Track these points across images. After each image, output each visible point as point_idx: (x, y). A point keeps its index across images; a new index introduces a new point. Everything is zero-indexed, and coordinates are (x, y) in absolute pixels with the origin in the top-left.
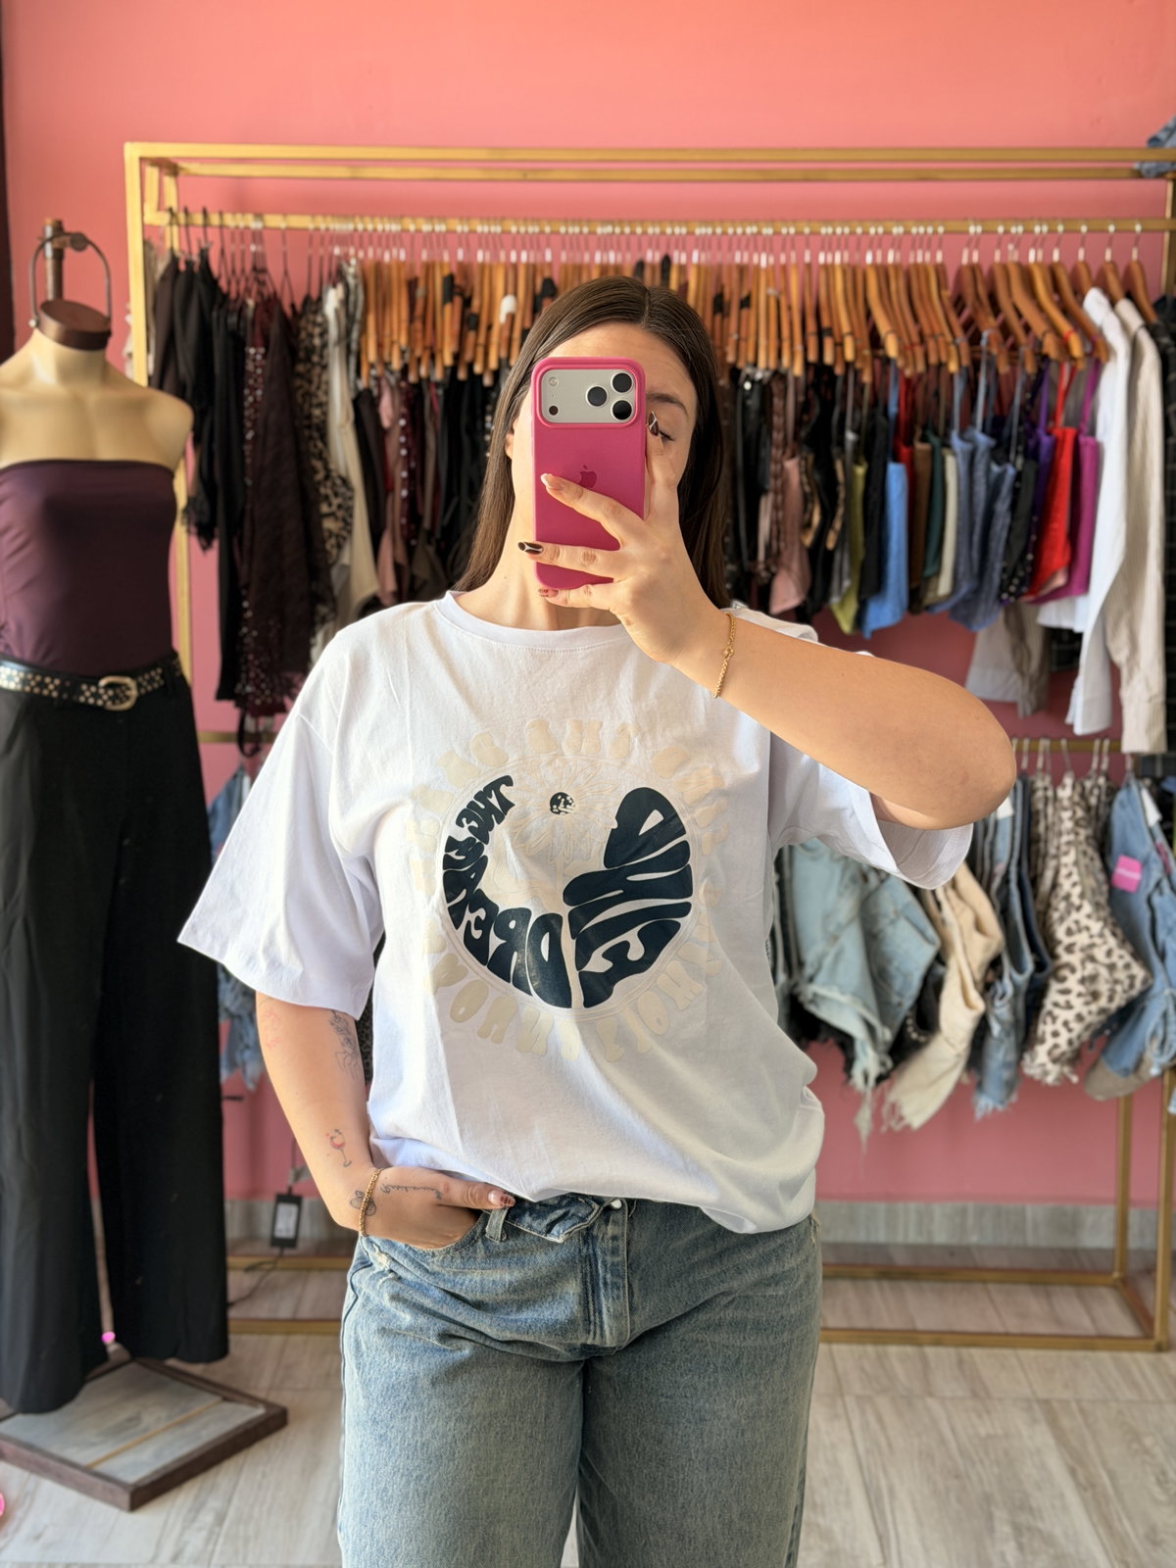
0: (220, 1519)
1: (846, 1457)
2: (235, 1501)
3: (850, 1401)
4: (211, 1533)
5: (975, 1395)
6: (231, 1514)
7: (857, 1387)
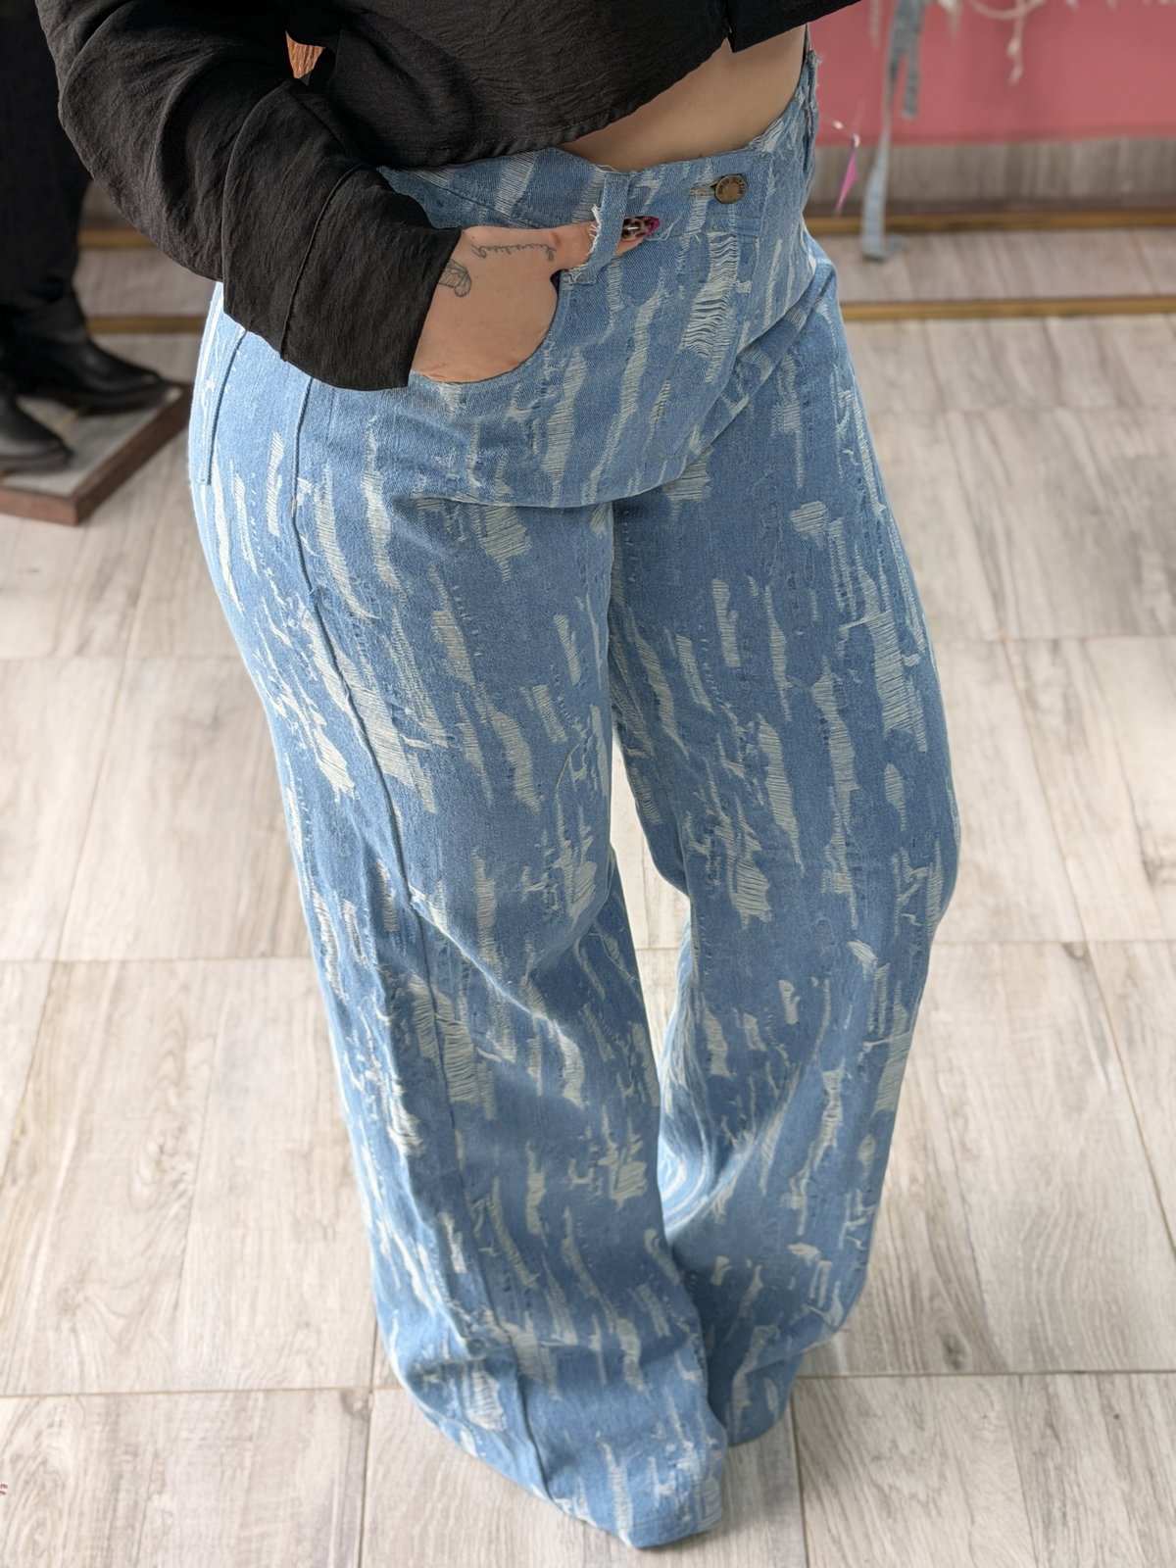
0: (134, 597)
1: (950, 495)
2: (151, 573)
3: (955, 418)
4: (124, 616)
5: (1121, 402)
6: (147, 591)
7: (964, 400)
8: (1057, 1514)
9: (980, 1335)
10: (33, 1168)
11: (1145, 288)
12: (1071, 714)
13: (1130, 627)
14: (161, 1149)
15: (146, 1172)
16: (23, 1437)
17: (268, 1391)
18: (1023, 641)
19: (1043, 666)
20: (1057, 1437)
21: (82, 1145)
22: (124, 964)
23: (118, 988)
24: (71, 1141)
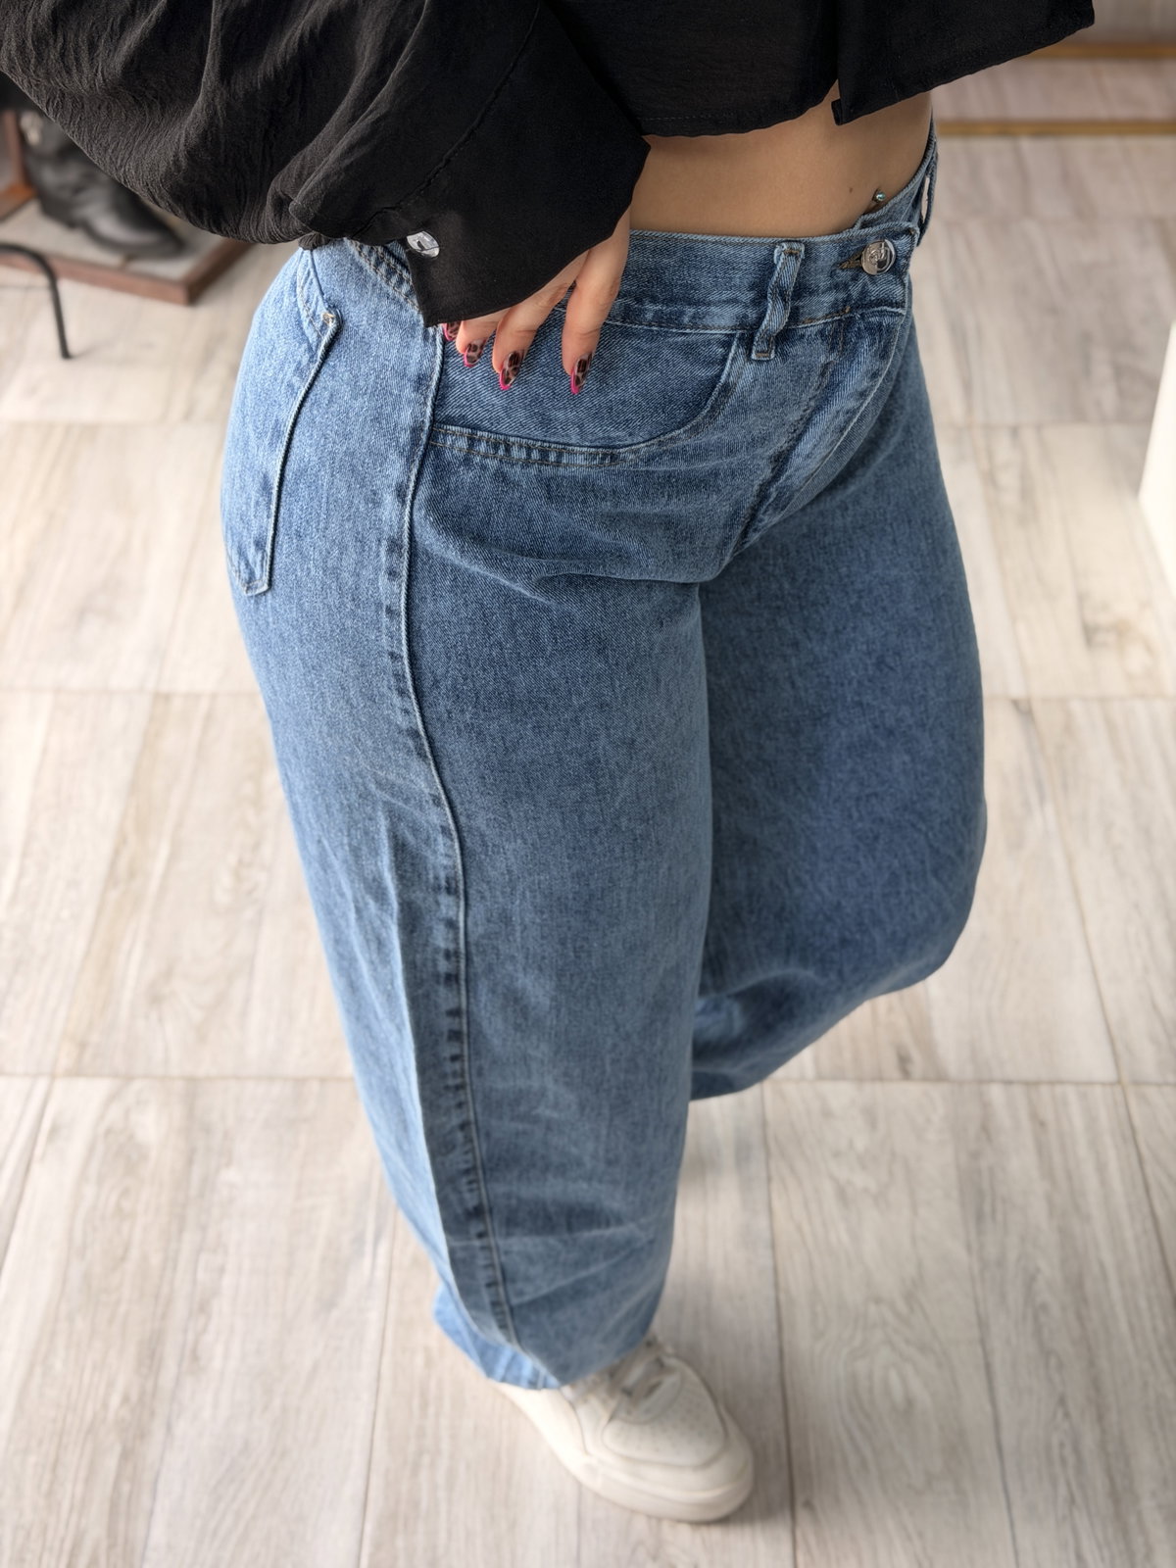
4: (224, 388)
5: (1079, 214)
8: (987, 1208)
9: (928, 1048)
10: (132, 874)
11: (1101, 111)
12: (1026, 493)
13: (1079, 415)
14: (240, 862)
15: (226, 880)
16: (115, 1113)
17: (323, 1080)
18: (989, 428)
19: (1004, 450)
20: (989, 1139)
21: (173, 857)
22: (214, 696)
23: (209, 718)
24: (164, 851)
